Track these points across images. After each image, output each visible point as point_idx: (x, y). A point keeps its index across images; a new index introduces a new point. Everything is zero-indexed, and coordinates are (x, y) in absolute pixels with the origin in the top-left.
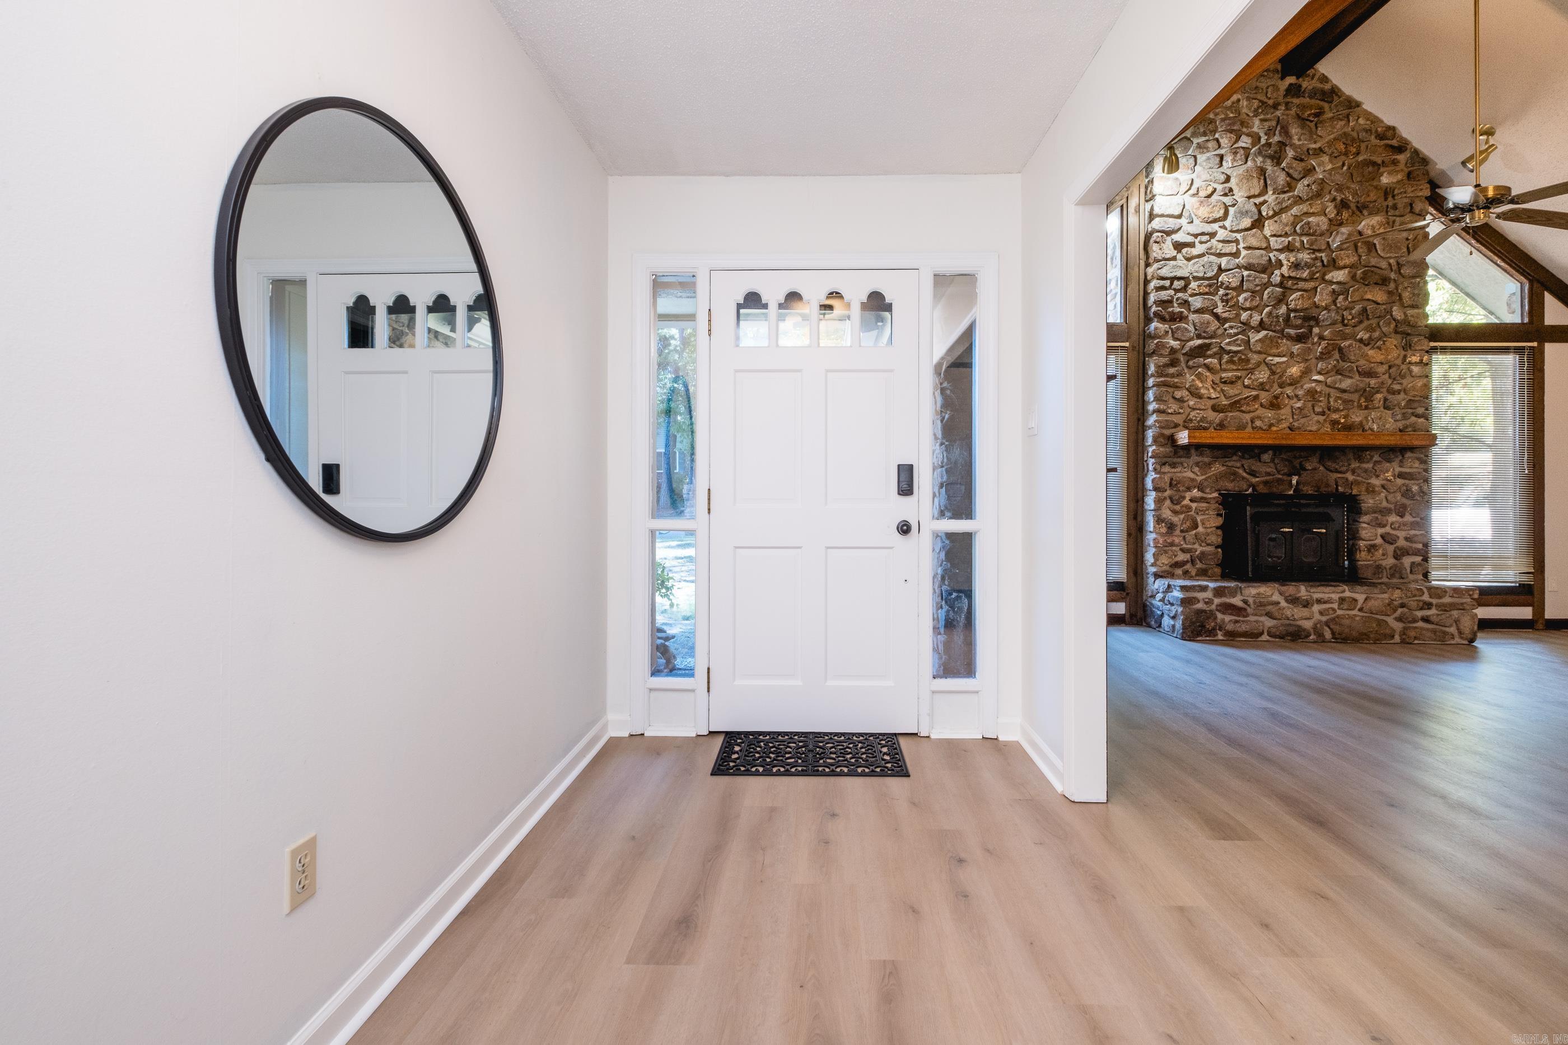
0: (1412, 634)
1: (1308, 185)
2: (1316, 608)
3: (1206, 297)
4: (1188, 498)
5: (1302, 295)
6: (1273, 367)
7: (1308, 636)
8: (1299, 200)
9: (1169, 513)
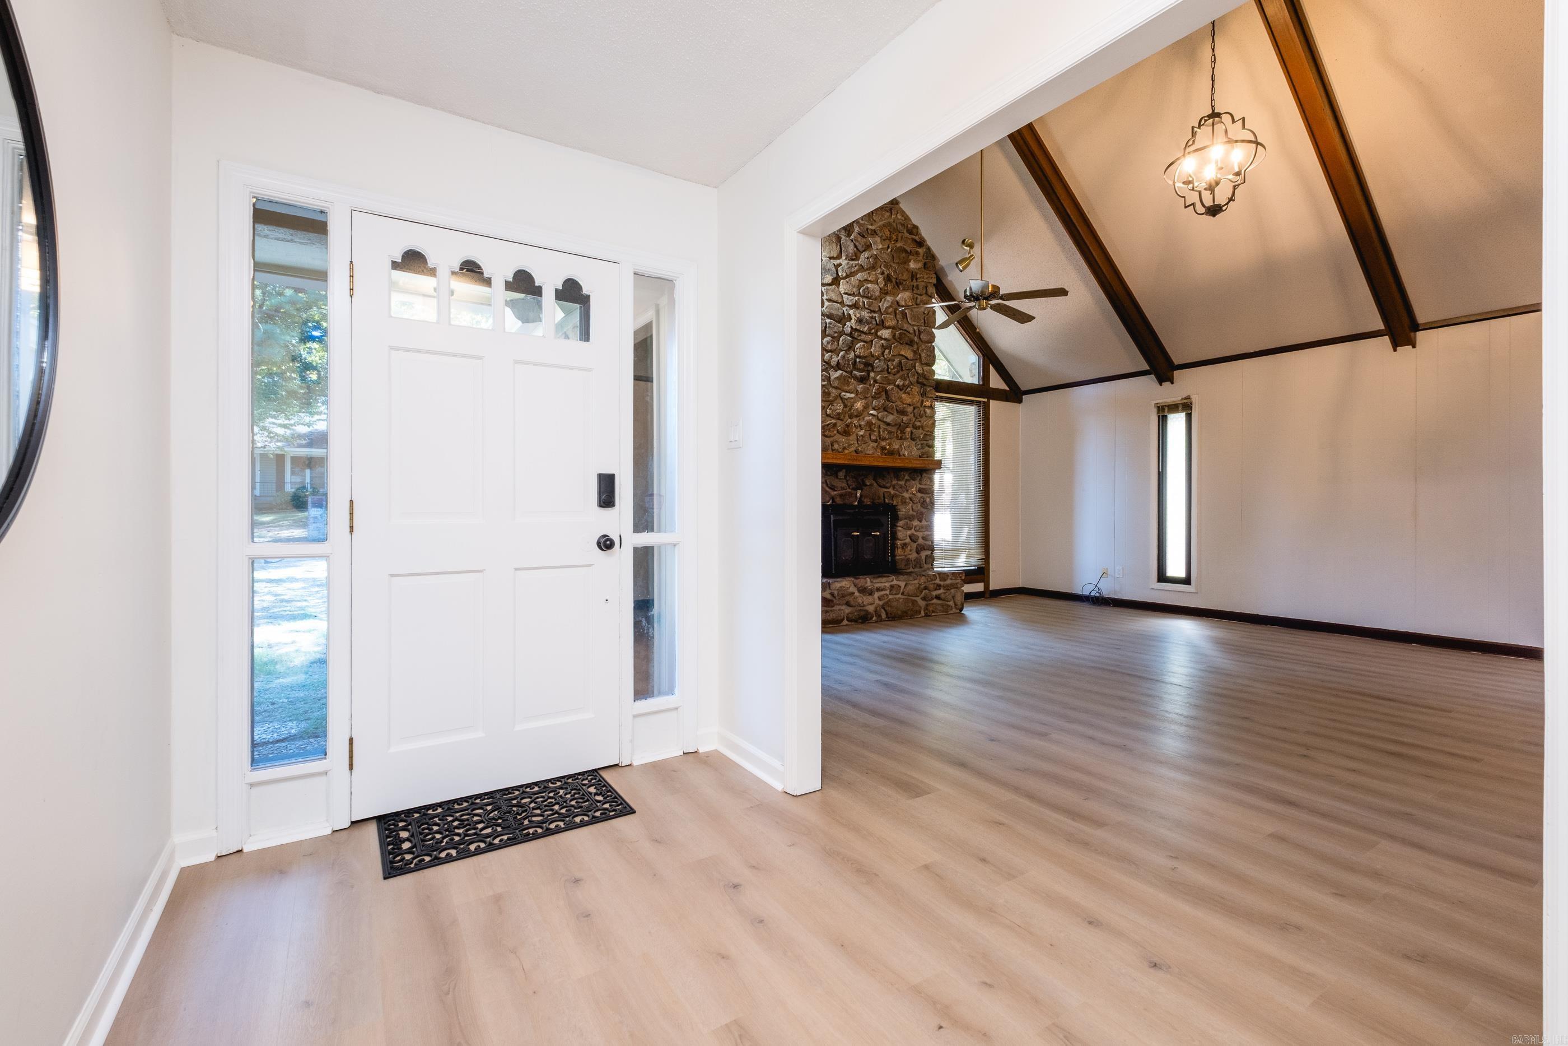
0: (931, 609)
1: (868, 258)
2: (876, 595)
5: (864, 345)
6: (845, 401)
7: (872, 618)
8: (862, 269)
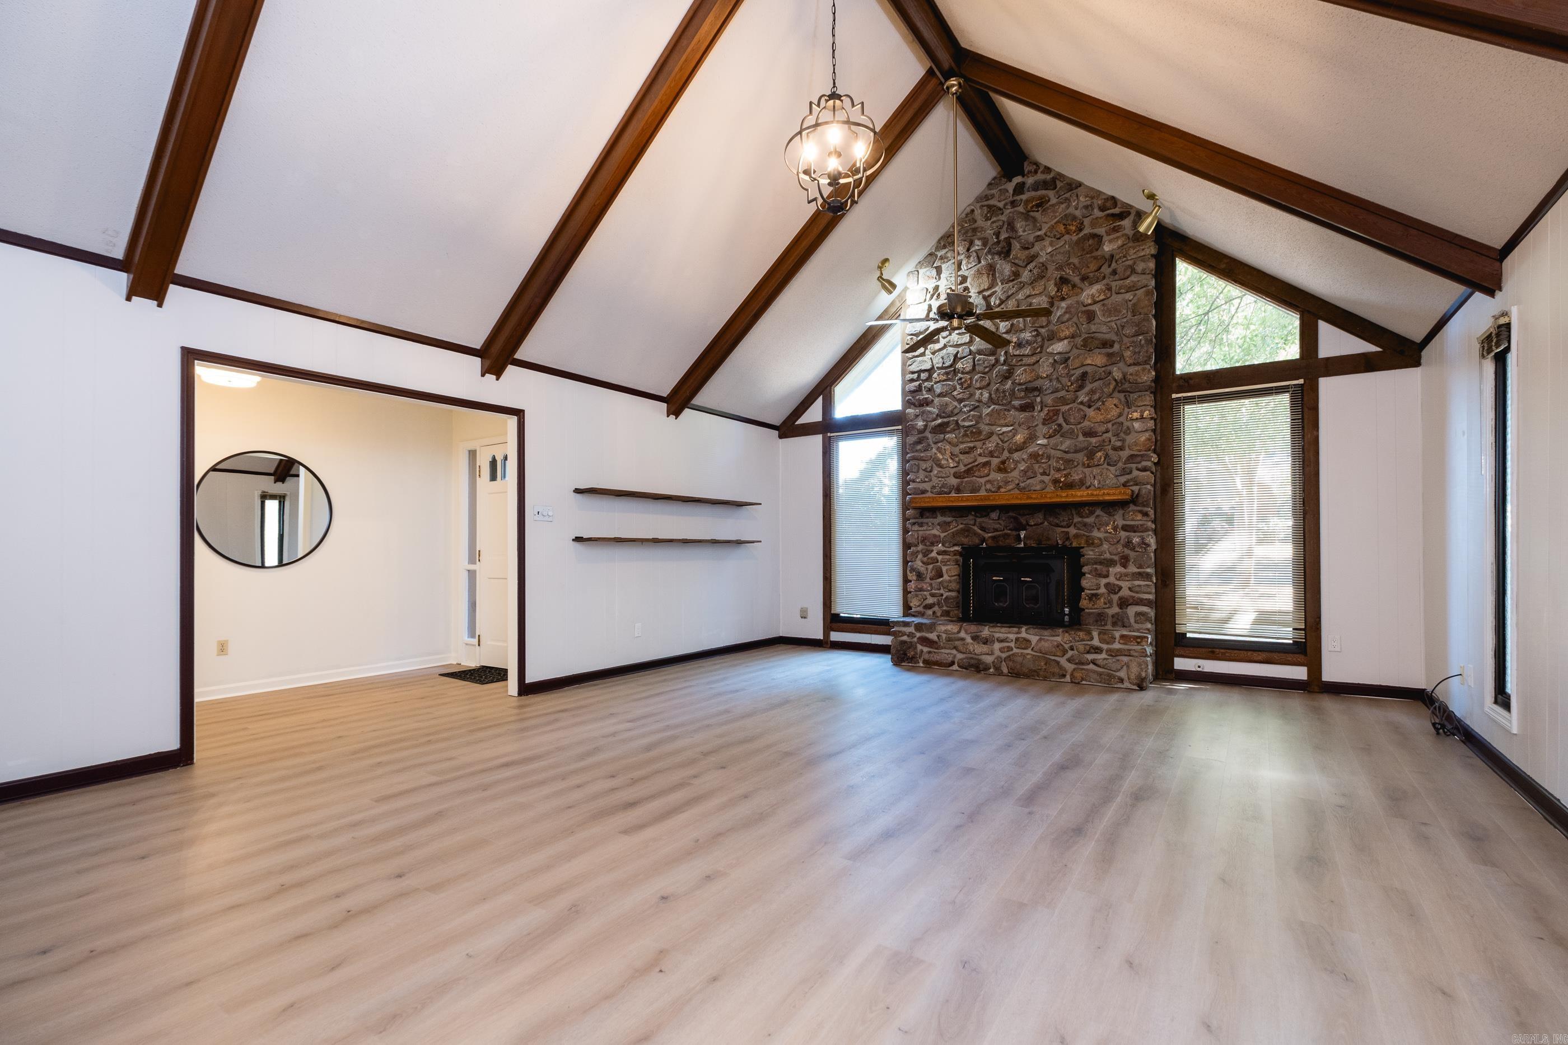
0: (1083, 675)
1: (1031, 271)
2: (997, 646)
3: (944, 383)
4: (935, 552)
5: (1025, 370)
6: (1001, 436)
7: (990, 669)
8: (1023, 286)
9: (921, 564)
